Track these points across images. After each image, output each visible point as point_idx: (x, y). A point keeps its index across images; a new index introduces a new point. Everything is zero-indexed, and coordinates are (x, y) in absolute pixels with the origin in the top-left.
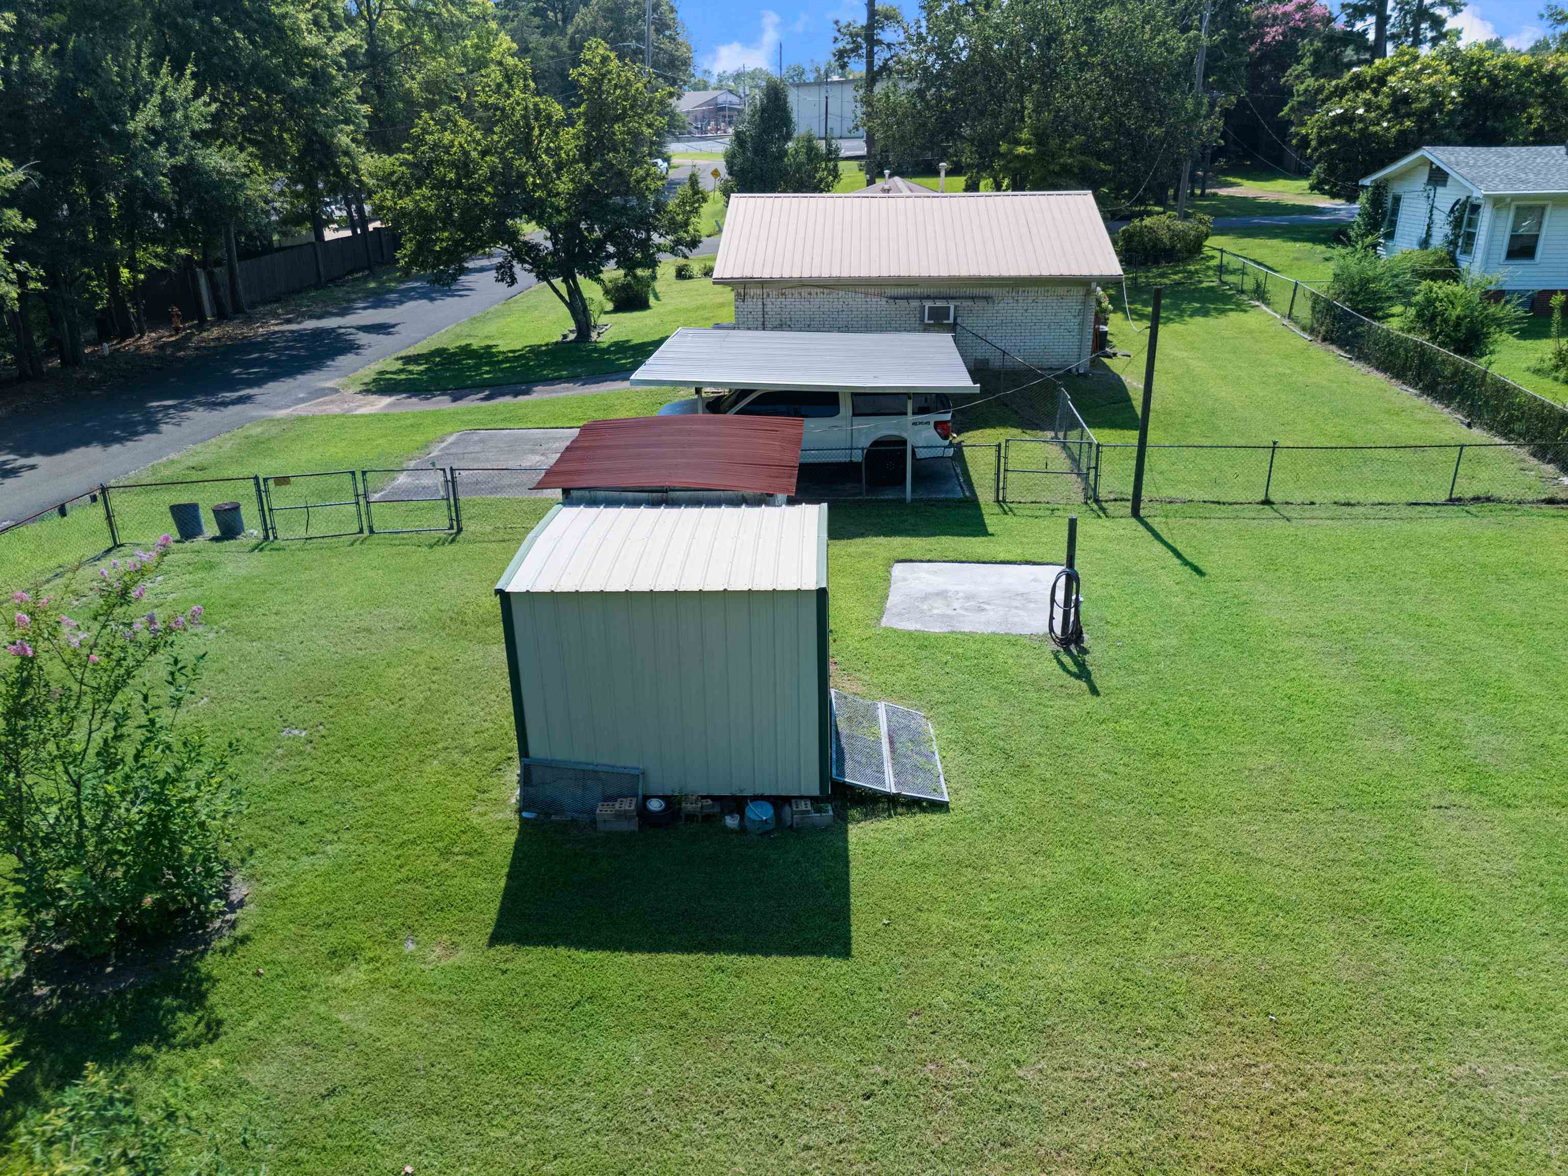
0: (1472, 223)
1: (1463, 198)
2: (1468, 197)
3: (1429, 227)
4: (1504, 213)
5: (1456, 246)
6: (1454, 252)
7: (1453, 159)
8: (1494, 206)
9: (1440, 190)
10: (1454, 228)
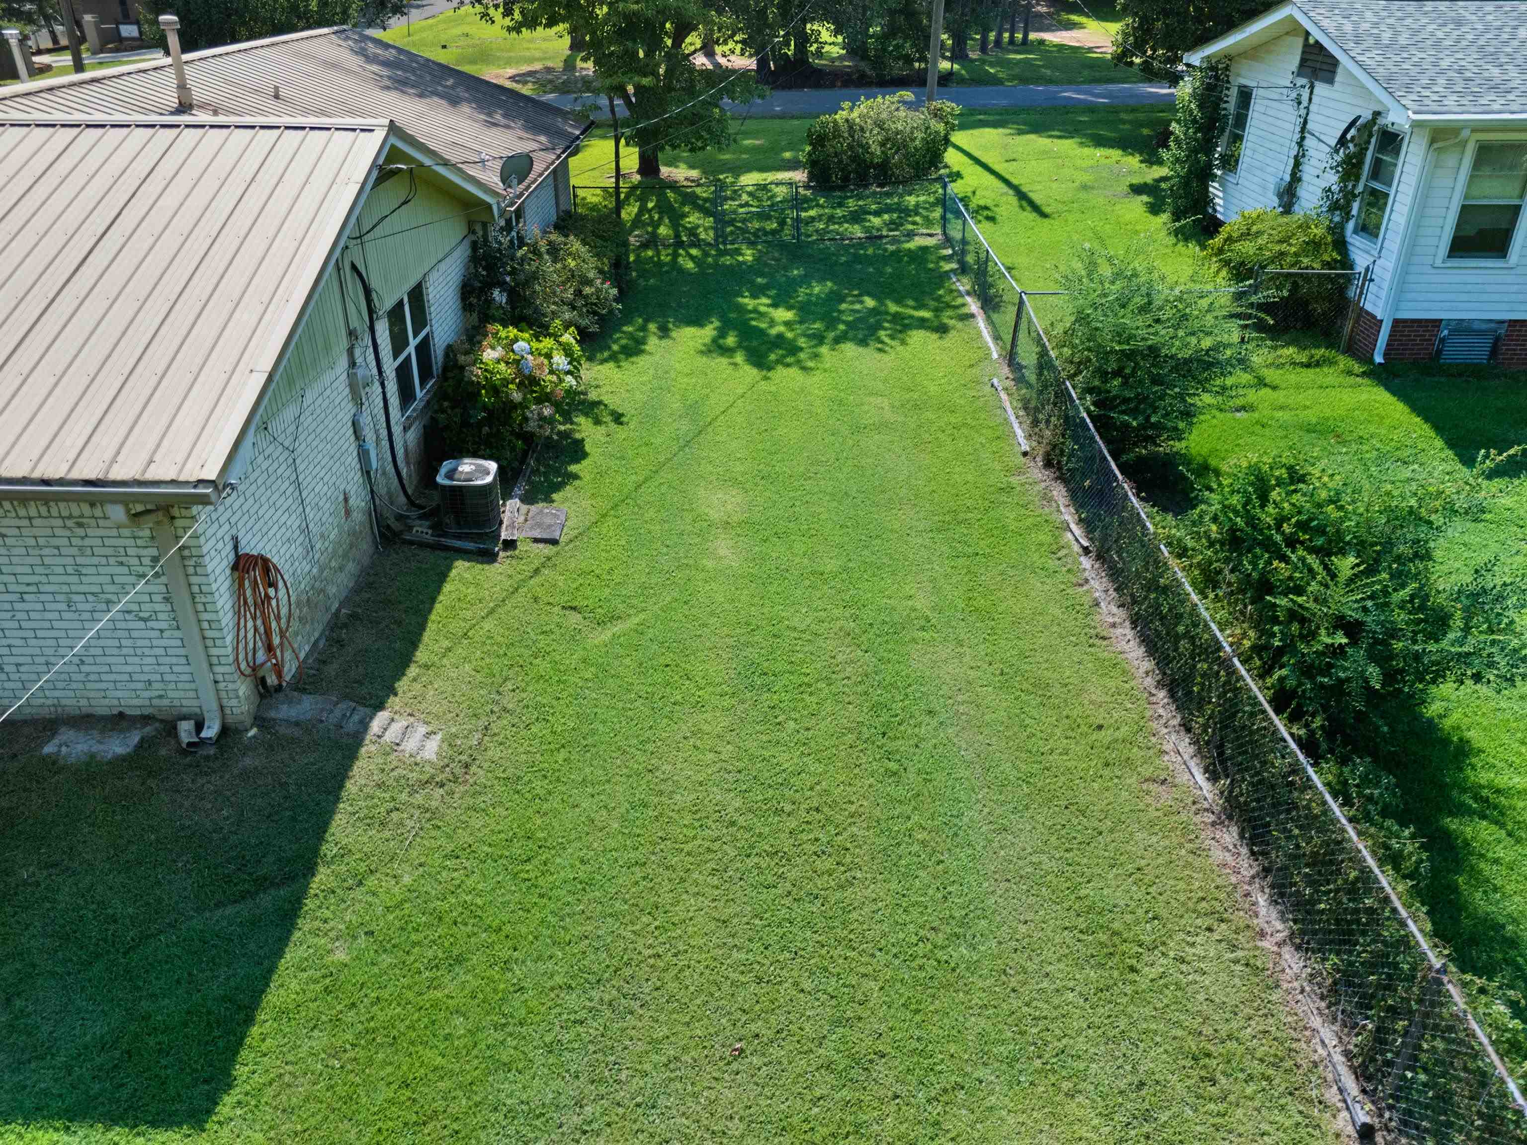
0: (1380, 171)
1: (1367, 115)
2: (1377, 114)
3: (1297, 164)
4: (1451, 160)
5: (1347, 216)
6: (1341, 226)
7: (1348, 27)
8: (1433, 141)
9: (1321, 88)
10: (1345, 178)
